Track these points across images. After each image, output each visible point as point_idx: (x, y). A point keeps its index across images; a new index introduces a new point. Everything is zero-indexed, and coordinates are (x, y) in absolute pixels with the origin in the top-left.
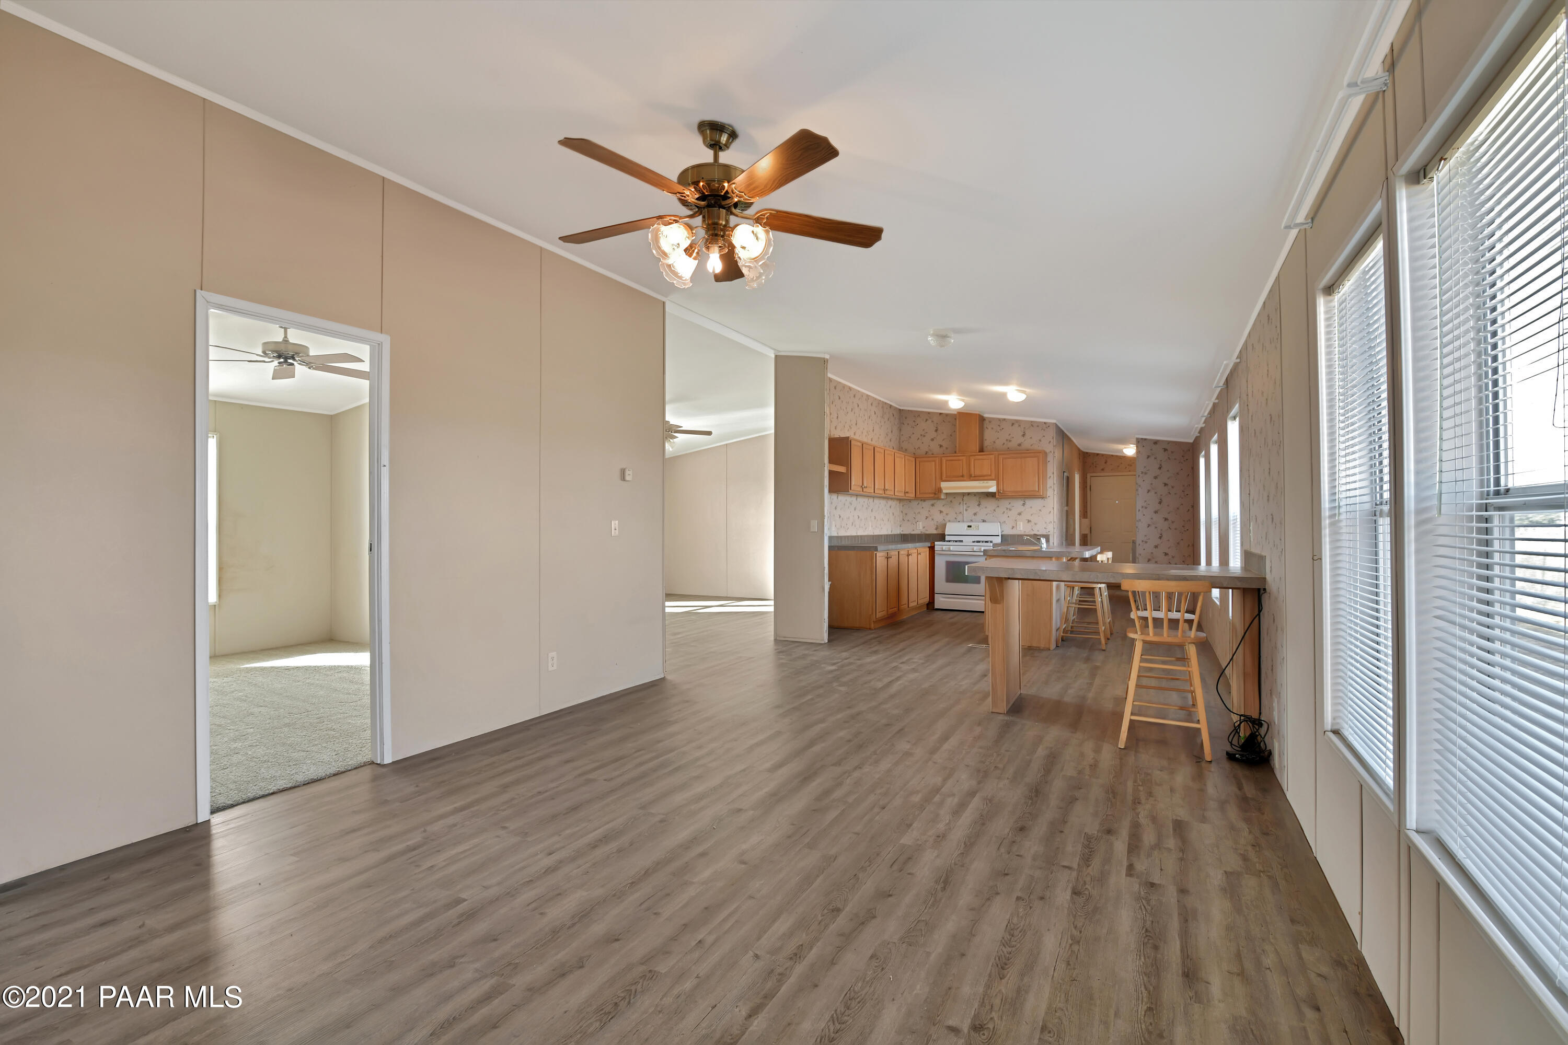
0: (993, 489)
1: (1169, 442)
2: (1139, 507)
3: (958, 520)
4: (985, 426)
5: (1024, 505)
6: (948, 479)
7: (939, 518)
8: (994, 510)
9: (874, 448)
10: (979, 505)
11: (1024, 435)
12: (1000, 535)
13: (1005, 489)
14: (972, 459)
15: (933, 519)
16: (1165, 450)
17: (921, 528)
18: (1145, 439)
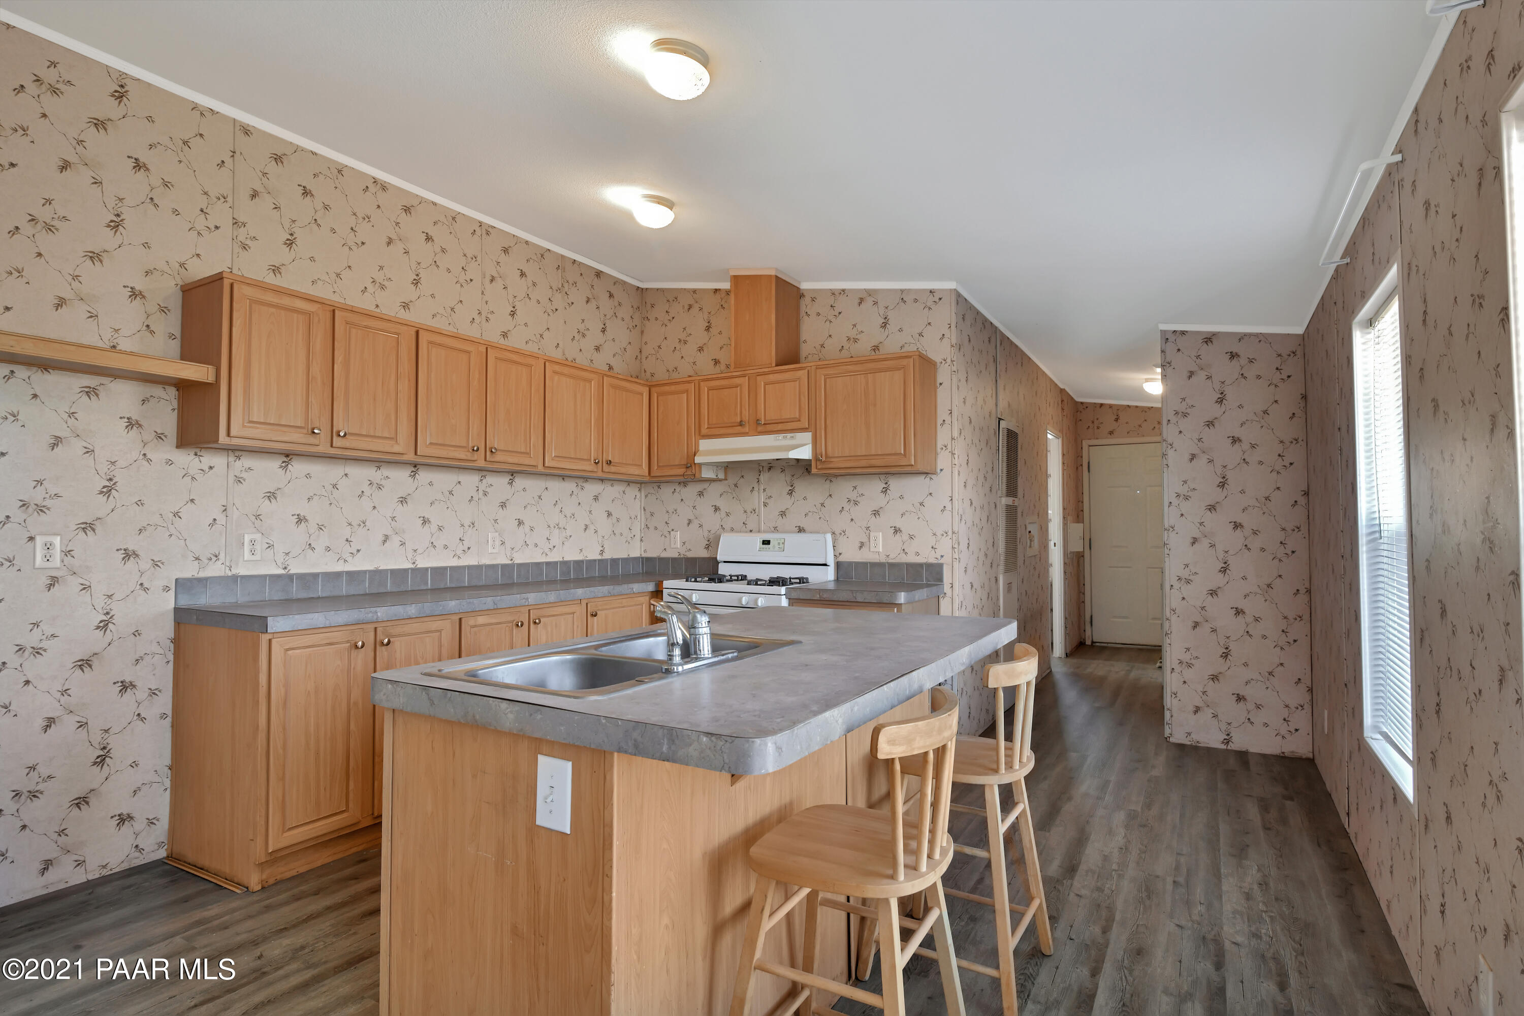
0: (805, 453)
1: (1242, 337)
2: (1169, 495)
3: (749, 527)
4: (803, 309)
5: (885, 491)
6: (716, 431)
7: (712, 522)
8: (822, 505)
9: (417, 332)
10: (791, 493)
11: (884, 325)
12: (831, 561)
13: (830, 453)
14: (761, 381)
15: (701, 526)
16: (1233, 356)
17: (679, 545)
18: (1183, 333)
